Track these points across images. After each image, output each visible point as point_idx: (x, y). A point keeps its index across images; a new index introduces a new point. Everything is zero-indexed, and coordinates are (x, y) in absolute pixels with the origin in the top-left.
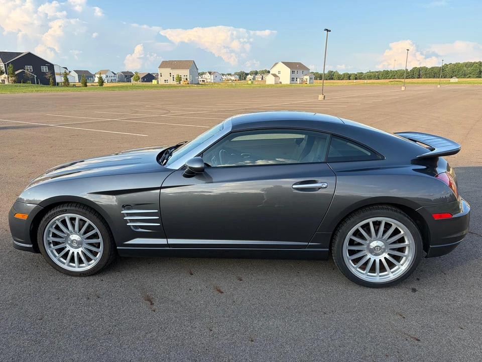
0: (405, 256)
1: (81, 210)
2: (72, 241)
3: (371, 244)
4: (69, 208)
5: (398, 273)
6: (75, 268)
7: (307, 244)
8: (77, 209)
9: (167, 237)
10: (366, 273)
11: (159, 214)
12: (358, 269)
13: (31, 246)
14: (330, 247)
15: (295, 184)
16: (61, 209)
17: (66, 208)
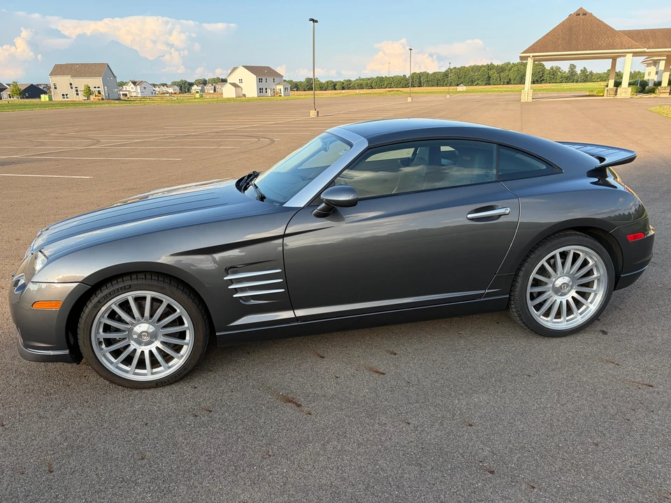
0: (594, 291)
1: (155, 283)
2: (140, 335)
3: (557, 282)
4: (135, 282)
5: (587, 313)
6: (147, 375)
7: (483, 292)
8: (148, 282)
9: (293, 308)
10: (552, 320)
11: (283, 275)
12: (542, 317)
13: (67, 352)
14: (510, 292)
15: (470, 213)
16: (121, 286)
17: (129, 283)
